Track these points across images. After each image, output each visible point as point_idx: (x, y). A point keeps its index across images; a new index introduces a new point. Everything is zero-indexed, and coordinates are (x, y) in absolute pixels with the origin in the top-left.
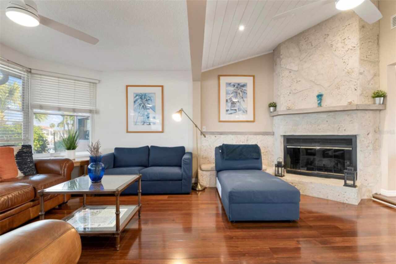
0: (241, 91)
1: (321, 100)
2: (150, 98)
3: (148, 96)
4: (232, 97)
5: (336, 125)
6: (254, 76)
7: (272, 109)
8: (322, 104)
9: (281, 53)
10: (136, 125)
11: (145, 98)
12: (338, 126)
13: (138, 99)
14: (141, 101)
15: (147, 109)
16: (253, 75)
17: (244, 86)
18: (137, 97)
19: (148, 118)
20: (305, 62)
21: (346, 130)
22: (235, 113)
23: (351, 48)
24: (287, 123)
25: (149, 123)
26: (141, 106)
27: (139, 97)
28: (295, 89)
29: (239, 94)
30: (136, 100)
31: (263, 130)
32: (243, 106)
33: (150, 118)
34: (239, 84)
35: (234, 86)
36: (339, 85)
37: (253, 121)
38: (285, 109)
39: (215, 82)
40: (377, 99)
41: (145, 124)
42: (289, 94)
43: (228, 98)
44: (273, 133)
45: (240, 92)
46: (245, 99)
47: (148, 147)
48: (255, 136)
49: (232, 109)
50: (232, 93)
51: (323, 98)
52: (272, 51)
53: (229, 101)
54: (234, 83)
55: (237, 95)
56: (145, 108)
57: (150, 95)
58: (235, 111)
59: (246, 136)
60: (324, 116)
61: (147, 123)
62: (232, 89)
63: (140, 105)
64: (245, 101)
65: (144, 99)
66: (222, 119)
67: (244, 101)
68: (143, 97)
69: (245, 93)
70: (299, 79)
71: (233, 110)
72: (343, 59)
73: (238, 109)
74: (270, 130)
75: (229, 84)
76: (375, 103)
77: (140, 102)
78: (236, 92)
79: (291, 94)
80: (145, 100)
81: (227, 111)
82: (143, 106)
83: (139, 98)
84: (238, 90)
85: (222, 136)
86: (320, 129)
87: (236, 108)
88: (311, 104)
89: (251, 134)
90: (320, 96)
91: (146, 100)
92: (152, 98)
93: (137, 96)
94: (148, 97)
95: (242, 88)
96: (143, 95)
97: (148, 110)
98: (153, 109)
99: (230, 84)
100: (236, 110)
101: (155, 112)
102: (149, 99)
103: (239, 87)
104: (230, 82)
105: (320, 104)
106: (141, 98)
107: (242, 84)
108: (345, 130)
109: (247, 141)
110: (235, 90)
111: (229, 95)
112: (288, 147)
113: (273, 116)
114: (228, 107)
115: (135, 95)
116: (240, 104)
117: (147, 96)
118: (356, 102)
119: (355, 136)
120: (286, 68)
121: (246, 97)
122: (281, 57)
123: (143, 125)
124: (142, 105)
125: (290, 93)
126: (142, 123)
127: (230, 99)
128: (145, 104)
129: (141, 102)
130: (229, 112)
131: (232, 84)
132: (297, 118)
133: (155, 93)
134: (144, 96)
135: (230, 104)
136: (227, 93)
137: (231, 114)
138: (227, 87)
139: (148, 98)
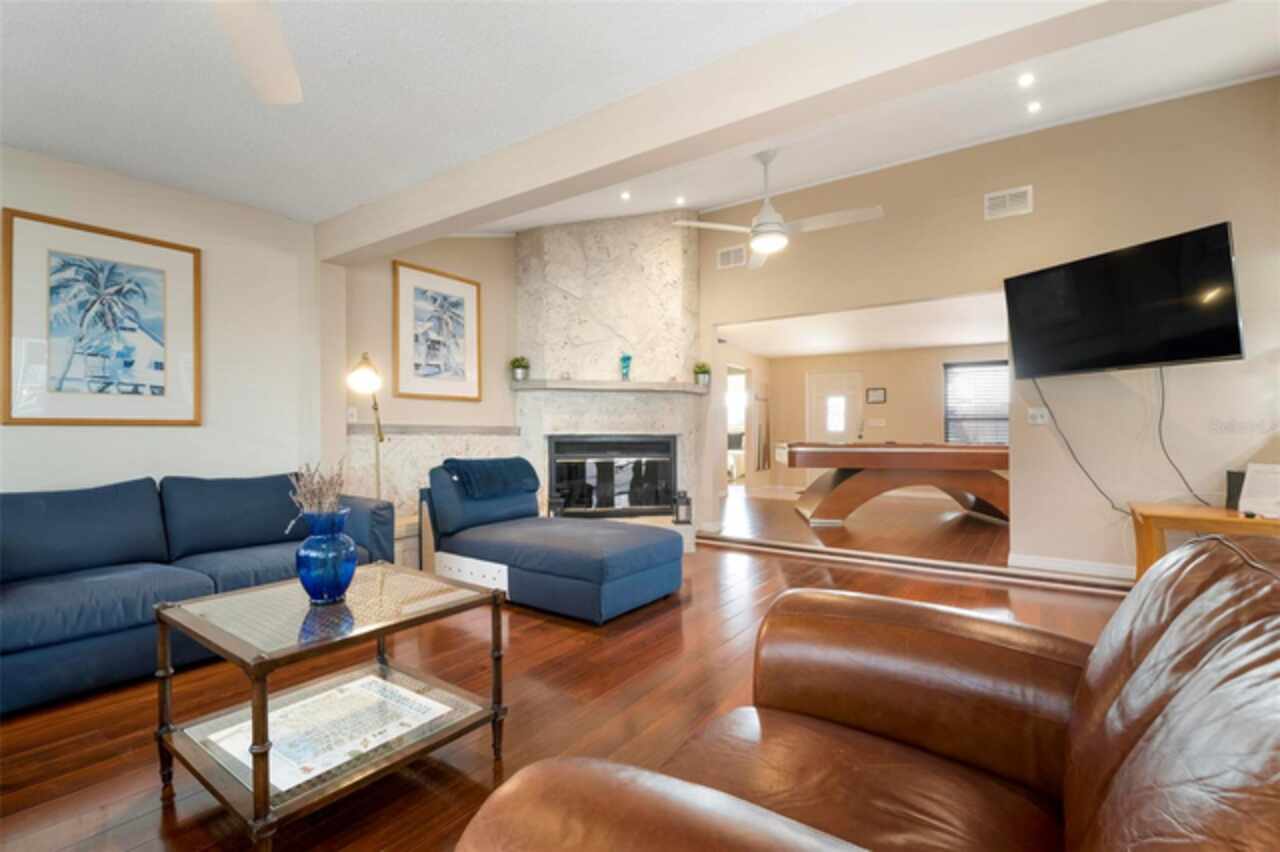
0: (451, 318)
1: (627, 367)
2: (137, 285)
3: (126, 278)
4: (430, 328)
6: (478, 286)
7: (519, 372)
8: (631, 375)
9: (546, 250)
10: (59, 389)
11: (109, 282)
12: (654, 419)
13: (77, 281)
14: (91, 293)
15: (124, 329)
16: (478, 280)
17: (457, 304)
18: (70, 273)
19: (129, 364)
20: (596, 284)
22: (436, 373)
23: (671, 282)
25: (130, 388)
26: (92, 313)
27: (77, 273)
28: (577, 337)
29: (447, 324)
30: (65, 285)
31: (495, 423)
32: (456, 358)
33: (134, 367)
34: (445, 298)
35: (435, 300)
37: (477, 400)
38: (556, 376)
39: (386, 279)
40: (701, 376)
41: (112, 388)
42: (562, 344)
43: (420, 331)
44: (516, 431)
45: (449, 320)
46: (460, 341)
47: (150, 481)
48: (484, 438)
49: (431, 363)
50: (429, 320)
51: (633, 363)
52: (513, 235)
53: (421, 339)
54: (436, 293)
55: (440, 327)
56: (111, 324)
57: (139, 276)
58: (437, 370)
59: (465, 437)
61: (124, 388)
62: (429, 307)
63: (84, 307)
64: (461, 345)
65: (106, 287)
66: (404, 389)
67: (457, 344)
68: (102, 278)
69: (458, 321)
70: (583, 318)
71: (431, 365)
72: (659, 298)
73: (445, 365)
74: (509, 423)
75: (421, 293)
76: (697, 382)
77: (84, 296)
78: (439, 319)
79: (568, 346)
80: (112, 290)
81: (417, 366)
82: (101, 316)
83: (80, 278)
84: (445, 313)
85: (407, 438)
87: (440, 362)
88: (606, 372)
89: (474, 433)
90: (626, 359)
91: (118, 292)
92: (146, 289)
93: (66, 265)
94: (129, 281)
95: (454, 310)
96: (102, 270)
97: (123, 334)
98: (156, 332)
99: (424, 292)
100: (438, 366)
101: (162, 344)
102: (131, 291)
103: (446, 305)
104: (425, 287)
105: (625, 376)
106: (92, 280)
107: (453, 300)
109: (467, 449)
110: (436, 311)
111: (420, 323)
112: (558, 461)
113: (516, 390)
114: (419, 355)
115: (56, 262)
116: (449, 351)
117: (121, 275)
118: (680, 380)
119: (674, 438)
120: (557, 287)
121: (462, 336)
122: (546, 258)
123: (101, 391)
124: (97, 307)
125: (566, 343)
126: (95, 387)
127: (425, 333)
128: (110, 308)
129: (94, 298)
130: (421, 371)
131: (429, 294)
132: (580, 399)
133: (161, 272)
134: (106, 272)
135: (423, 348)
136: (418, 318)
137: (426, 376)
138: (416, 298)
139: (127, 287)
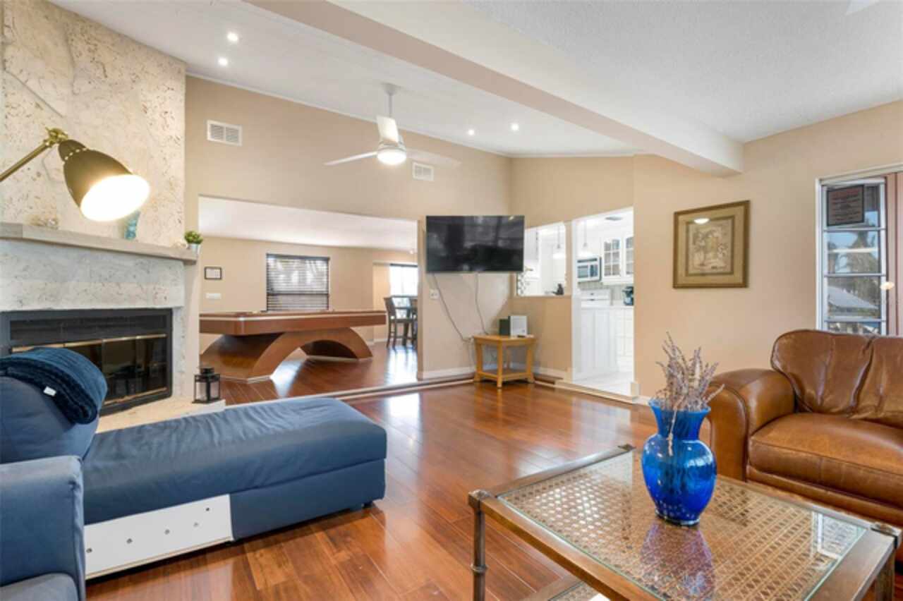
5: (151, 287)
12: (154, 289)
21: (168, 298)
24: (25, 270)
36: (155, 203)
60: (129, 262)
72: (162, 151)
79: (42, 178)
86: (121, 294)
108: (165, 298)
119: (171, 311)
125: (39, 174)
